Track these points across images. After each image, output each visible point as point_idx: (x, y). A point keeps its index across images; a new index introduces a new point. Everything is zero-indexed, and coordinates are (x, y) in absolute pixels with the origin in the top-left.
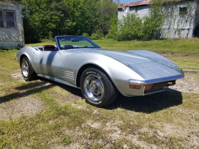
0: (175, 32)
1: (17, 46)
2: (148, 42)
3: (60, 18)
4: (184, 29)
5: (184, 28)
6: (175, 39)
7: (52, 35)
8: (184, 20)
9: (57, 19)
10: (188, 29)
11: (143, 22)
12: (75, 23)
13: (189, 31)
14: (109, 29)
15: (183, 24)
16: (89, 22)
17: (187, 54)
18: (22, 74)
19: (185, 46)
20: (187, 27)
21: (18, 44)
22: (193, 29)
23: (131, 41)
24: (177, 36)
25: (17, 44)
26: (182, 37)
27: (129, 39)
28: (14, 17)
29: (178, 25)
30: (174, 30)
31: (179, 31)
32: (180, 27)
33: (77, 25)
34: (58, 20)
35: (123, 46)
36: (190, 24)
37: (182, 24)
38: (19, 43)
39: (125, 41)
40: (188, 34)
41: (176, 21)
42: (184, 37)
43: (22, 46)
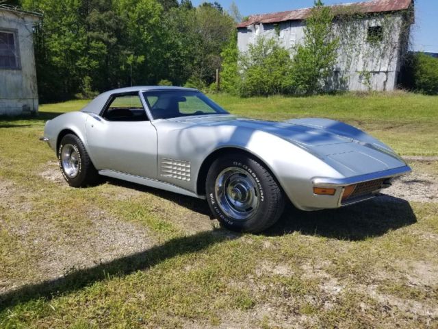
0: (360, 77)
2: (305, 99)
3: (107, 48)
4: (378, 72)
5: (378, 70)
6: (359, 94)
8: (378, 53)
9: (102, 48)
10: (387, 72)
11: (292, 57)
12: (141, 59)
13: (387, 75)
14: (217, 70)
15: (375, 60)
16: (174, 55)
17: (390, 125)
19: (383, 109)
20: (384, 69)
22: (397, 72)
23: (269, 98)
24: (363, 88)
25: (20, 105)
26: (374, 89)
27: (264, 94)
28: (15, 44)
29: (365, 64)
30: (359, 74)
31: (366, 75)
32: (369, 69)
33: (146, 62)
34: (104, 51)
35: (252, 107)
36: (390, 60)
37: (373, 61)
38: (25, 102)
39: (255, 99)
40: (385, 83)
41: (361, 56)
42: (379, 90)
43: (32, 109)
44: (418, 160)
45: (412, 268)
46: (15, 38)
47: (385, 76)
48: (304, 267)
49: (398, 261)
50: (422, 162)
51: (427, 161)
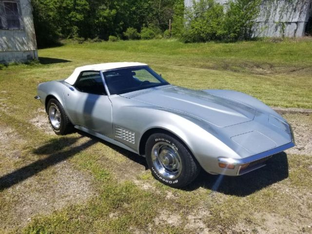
0: (276, 28)
1: (26, 58)
2: (233, 44)
3: (89, 4)
4: (290, 23)
5: (290, 21)
6: (275, 40)
7: (78, 32)
8: (291, 8)
9: (85, 5)
10: (297, 23)
11: (225, 11)
12: (114, 12)
13: (297, 25)
14: (170, 20)
15: (289, 13)
16: (138, 8)
18: (50, 122)
19: (291, 53)
20: (296, 20)
21: (28, 56)
22: (305, 22)
23: (206, 43)
24: (278, 34)
25: (25, 55)
26: (286, 35)
27: (203, 40)
28: (19, 12)
29: (281, 17)
30: (275, 24)
31: (282, 25)
32: (284, 20)
33: (117, 14)
34: (87, 7)
35: (193, 52)
36: (300, 13)
37: (286, 14)
38: (29, 54)
39: (196, 44)
40: (296, 31)
41: (278, 10)
42: (290, 36)
43: (33, 58)
44: (300, 112)
45: (264, 220)
46: (18, 6)
47: (296, 26)
48: (190, 217)
49: (256, 213)
50: (303, 113)
51: (307, 113)
